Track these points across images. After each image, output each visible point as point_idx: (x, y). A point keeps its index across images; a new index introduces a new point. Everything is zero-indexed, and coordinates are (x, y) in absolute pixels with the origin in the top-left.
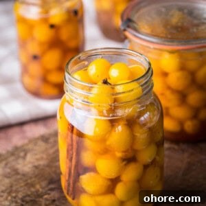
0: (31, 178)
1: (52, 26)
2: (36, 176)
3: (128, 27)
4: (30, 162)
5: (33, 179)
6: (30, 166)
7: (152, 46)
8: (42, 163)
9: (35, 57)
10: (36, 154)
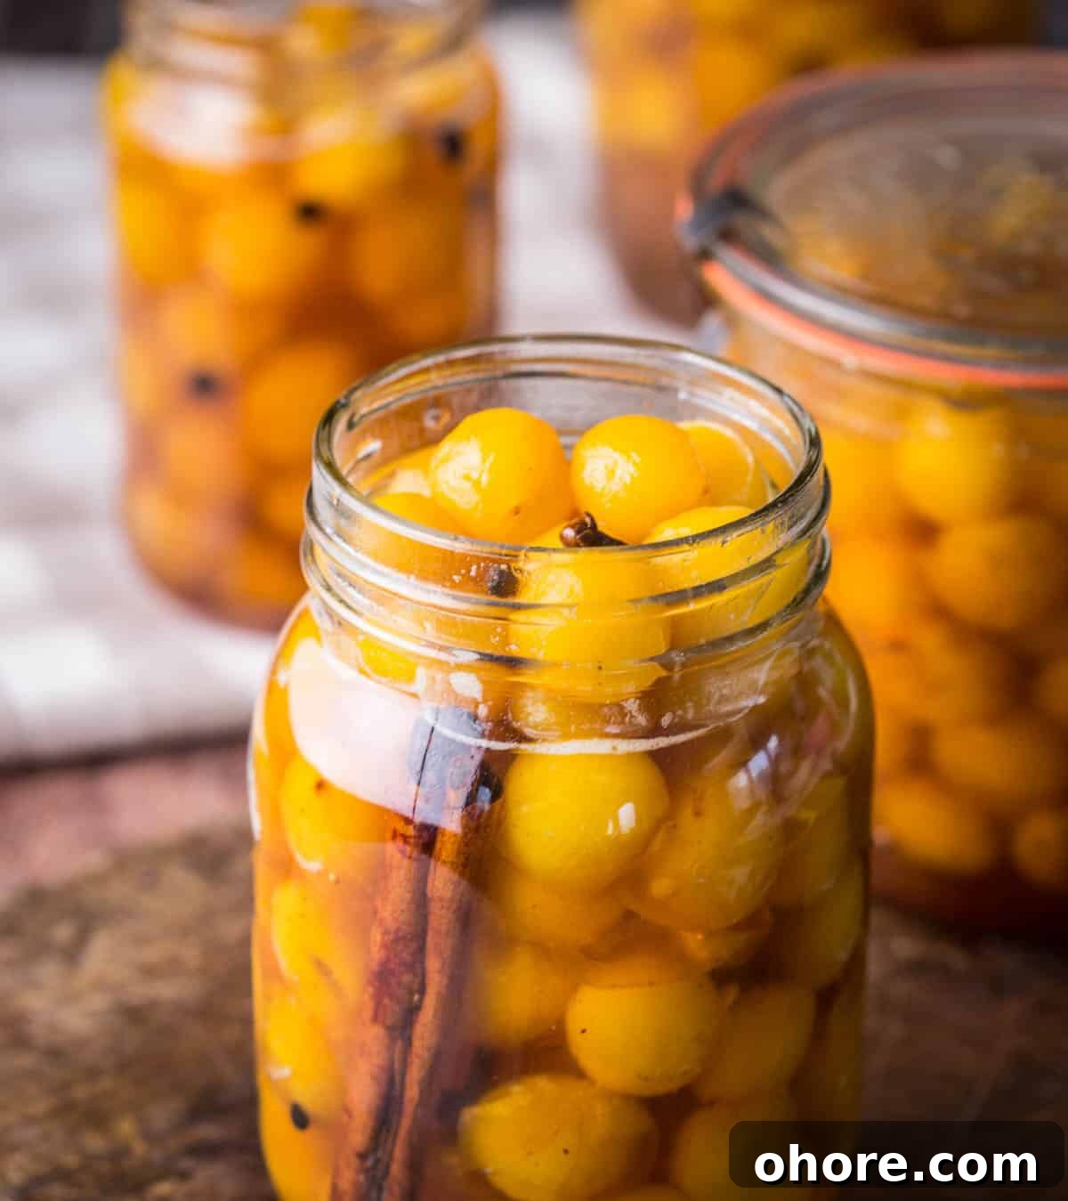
0: (93, 1073)
1: (310, 212)
2: (124, 1066)
3: (728, 236)
4: (100, 985)
5: (106, 1083)
6: (99, 1002)
7: (850, 358)
8: (168, 991)
9: (204, 386)
10: (141, 940)
